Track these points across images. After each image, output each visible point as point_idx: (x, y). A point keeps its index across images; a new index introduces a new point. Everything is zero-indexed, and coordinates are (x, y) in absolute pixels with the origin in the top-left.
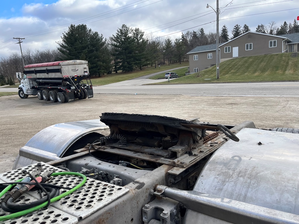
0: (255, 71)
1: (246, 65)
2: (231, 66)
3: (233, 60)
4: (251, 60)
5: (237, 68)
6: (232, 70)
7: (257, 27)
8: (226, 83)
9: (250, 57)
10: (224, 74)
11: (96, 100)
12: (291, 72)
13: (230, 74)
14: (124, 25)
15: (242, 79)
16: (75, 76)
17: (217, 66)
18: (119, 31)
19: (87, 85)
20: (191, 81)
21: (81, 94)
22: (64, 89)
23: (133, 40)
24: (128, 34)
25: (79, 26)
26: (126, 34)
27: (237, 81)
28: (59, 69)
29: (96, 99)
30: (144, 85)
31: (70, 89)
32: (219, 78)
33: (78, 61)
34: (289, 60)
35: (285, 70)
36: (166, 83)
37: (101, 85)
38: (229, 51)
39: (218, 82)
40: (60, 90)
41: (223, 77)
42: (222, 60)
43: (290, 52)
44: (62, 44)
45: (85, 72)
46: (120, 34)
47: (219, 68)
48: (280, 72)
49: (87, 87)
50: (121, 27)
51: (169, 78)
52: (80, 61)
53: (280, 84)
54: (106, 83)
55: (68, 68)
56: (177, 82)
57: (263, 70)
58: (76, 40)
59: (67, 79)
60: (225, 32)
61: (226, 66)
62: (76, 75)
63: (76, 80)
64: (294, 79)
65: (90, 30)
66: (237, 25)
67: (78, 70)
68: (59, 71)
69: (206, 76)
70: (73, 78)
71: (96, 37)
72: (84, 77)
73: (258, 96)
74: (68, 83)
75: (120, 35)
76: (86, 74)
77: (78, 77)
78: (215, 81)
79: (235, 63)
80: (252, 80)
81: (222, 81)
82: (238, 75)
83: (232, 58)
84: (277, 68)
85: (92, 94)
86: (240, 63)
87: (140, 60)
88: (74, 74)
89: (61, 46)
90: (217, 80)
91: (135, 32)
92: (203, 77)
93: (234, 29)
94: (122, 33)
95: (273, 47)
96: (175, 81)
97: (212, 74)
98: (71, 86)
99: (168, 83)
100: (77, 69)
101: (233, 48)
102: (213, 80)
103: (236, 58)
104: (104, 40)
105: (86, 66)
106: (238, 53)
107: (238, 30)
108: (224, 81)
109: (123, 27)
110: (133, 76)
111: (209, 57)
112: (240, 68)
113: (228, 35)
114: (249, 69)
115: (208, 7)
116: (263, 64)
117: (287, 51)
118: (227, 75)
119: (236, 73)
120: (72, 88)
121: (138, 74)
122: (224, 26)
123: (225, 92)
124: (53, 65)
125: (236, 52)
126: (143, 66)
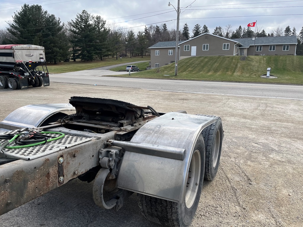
0: (209, 71)
1: (202, 64)
2: (188, 64)
3: (191, 59)
4: (206, 60)
5: (194, 66)
6: (189, 68)
7: (215, 29)
8: (182, 80)
9: (206, 57)
10: (182, 72)
11: (53, 89)
12: (239, 74)
13: (187, 72)
14: (85, 11)
15: (197, 77)
16: (30, 62)
17: (175, 63)
18: (79, 16)
19: (43, 72)
20: (151, 76)
21: (35, 81)
22: (17, 75)
23: (94, 28)
24: (88, 21)
25: (33, 6)
26: (86, 21)
27: (193, 79)
28: (11, 53)
29: (52, 87)
30: (104, 76)
31: (23, 75)
32: (177, 75)
33: (33, 46)
34: (238, 62)
35: (234, 72)
36: (127, 76)
37: (57, 73)
38: (188, 49)
39: (176, 78)
40: (12, 76)
41: (180, 74)
42: (182, 58)
43: (240, 55)
44: (13, 24)
45: (40, 58)
46: (79, 20)
47: (178, 65)
48: (229, 73)
49: (43, 74)
50: (82, 12)
51: (130, 71)
52: (36, 46)
53: (227, 84)
54: (62, 72)
55: (22, 53)
56: (138, 76)
57: (216, 71)
58: (29, 21)
59: (20, 65)
60: (187, 30)
61: (184, 64)
62: (30, 60)
63: (30, 66)
64: (240, 81)
65: (46, 12)
66: (197, 25)
67: (33, 55)
68: (11, 55)
69: (166, 72)
70: (27, 64)
71: (53, 20)
72: (40, 64)
73: (207, 93)
74: (22, 69)
75: (80, 22)
76: (42, 60)
77: (33, 63)
78: (173, 78)
79: (193, 62)
80: (205, 79)
81: (179, 78)
82: (195, 74)
83: (191, 57)
84: (227, 69)
85: (48, 82)
86: (197, 62)
87: (101, 50)
88: (29, 60)
89: (11, 26)
90: (175, 76)
91: (96, 20)
92: (162, 73)
93: (195, 28)
94: (82, 19)
95: (226, 49)
96: (136, 75)
97: (171, 70)
98: (25, 72)
99: (129, 76)
100: (31, 55)
101: (192, 47)
102: (172, 76)
103: (194, 57)
104: (61, 24)
105: (42, 52)
106: (196, 52)
107: (198, 30)
108: (181, 78)
109: (83, 13)
110: (93, 66)
111: (170, 53)
112: (196, 67)
113: (189, 33)
114: (204, 69)
115: (169, 5)
116: (216, 65)
117: (237, 55)
118: (184, 73)
119: (192, 71)
120: (25, 74)
121: (98, 65)
122: (185, 24)
123: (180, 88)
124: (5, 48)
125: (194, 50)
126: (104, 56)
